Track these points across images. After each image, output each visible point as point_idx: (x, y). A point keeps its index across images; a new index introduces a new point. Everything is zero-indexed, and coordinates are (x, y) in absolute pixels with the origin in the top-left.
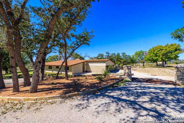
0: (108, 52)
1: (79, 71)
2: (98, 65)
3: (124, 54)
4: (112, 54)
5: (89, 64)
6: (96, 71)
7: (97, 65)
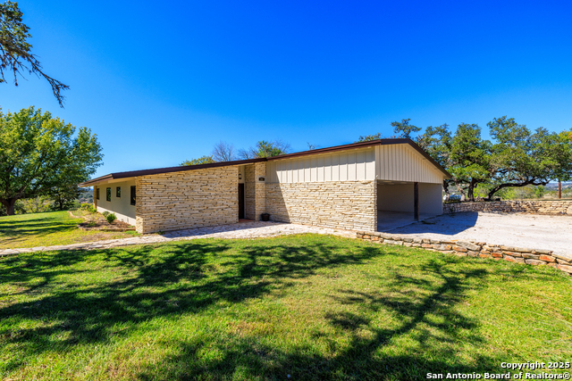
0: (406, 122)
1: (207, 214)
2: (328, 179)
3: (500, 124)
4: (430, 129)
5: (279, 173)
6: (313, 219)
7: (321, 180)
